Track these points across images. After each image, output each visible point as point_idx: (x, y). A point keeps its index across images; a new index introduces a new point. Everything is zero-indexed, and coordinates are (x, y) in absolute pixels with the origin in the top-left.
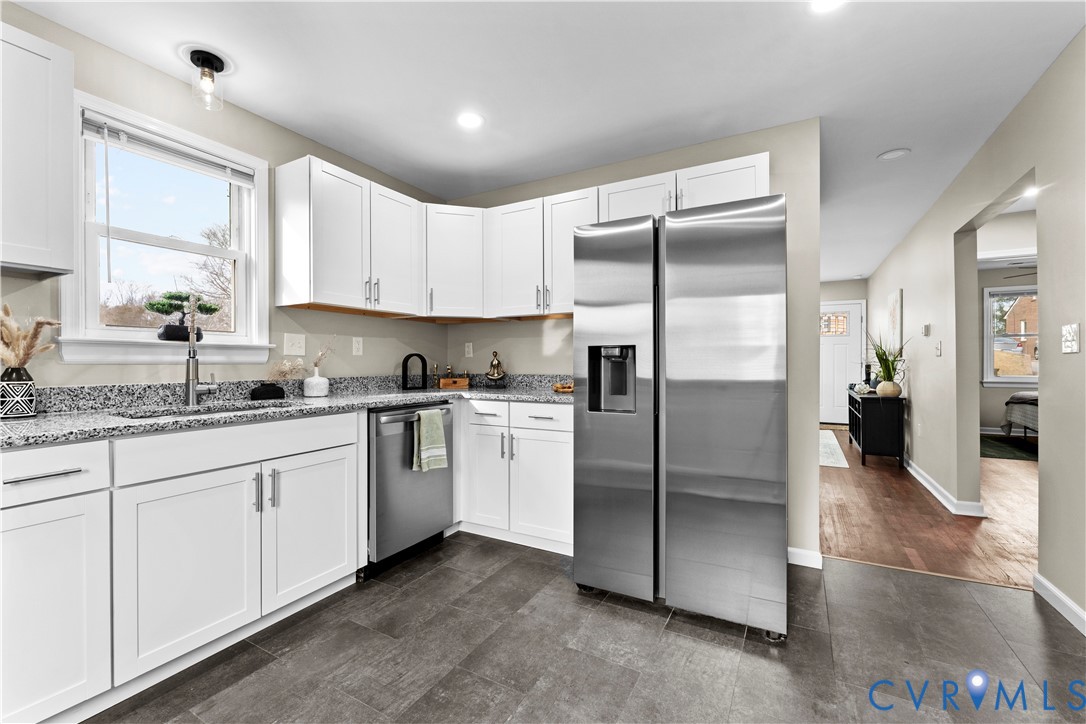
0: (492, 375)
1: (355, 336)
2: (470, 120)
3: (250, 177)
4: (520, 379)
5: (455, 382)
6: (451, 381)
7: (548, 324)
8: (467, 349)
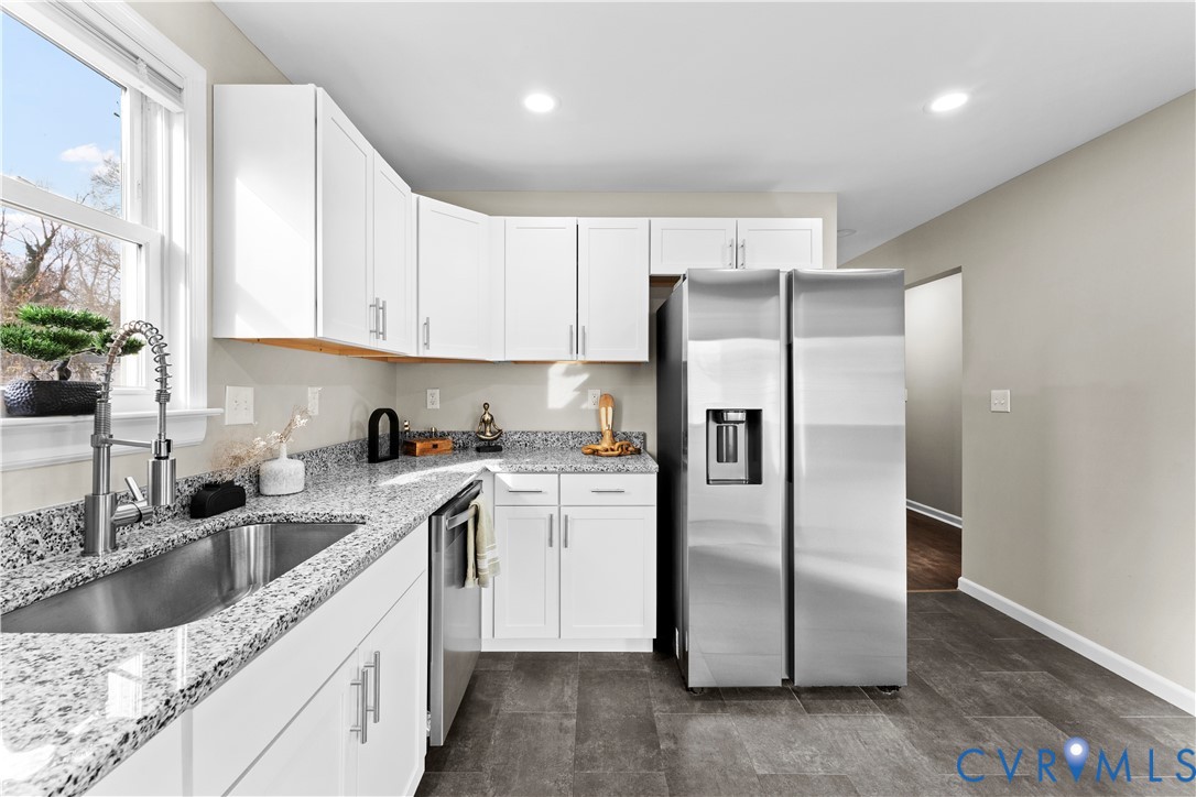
0: (484, 433)
1: (311, 386)
2: (539, 103)
3: (176, 90)
4: (516, 437)
5: (435, 446)
6: (429, 444)
7: (554, 371)
8: (429, 398)
